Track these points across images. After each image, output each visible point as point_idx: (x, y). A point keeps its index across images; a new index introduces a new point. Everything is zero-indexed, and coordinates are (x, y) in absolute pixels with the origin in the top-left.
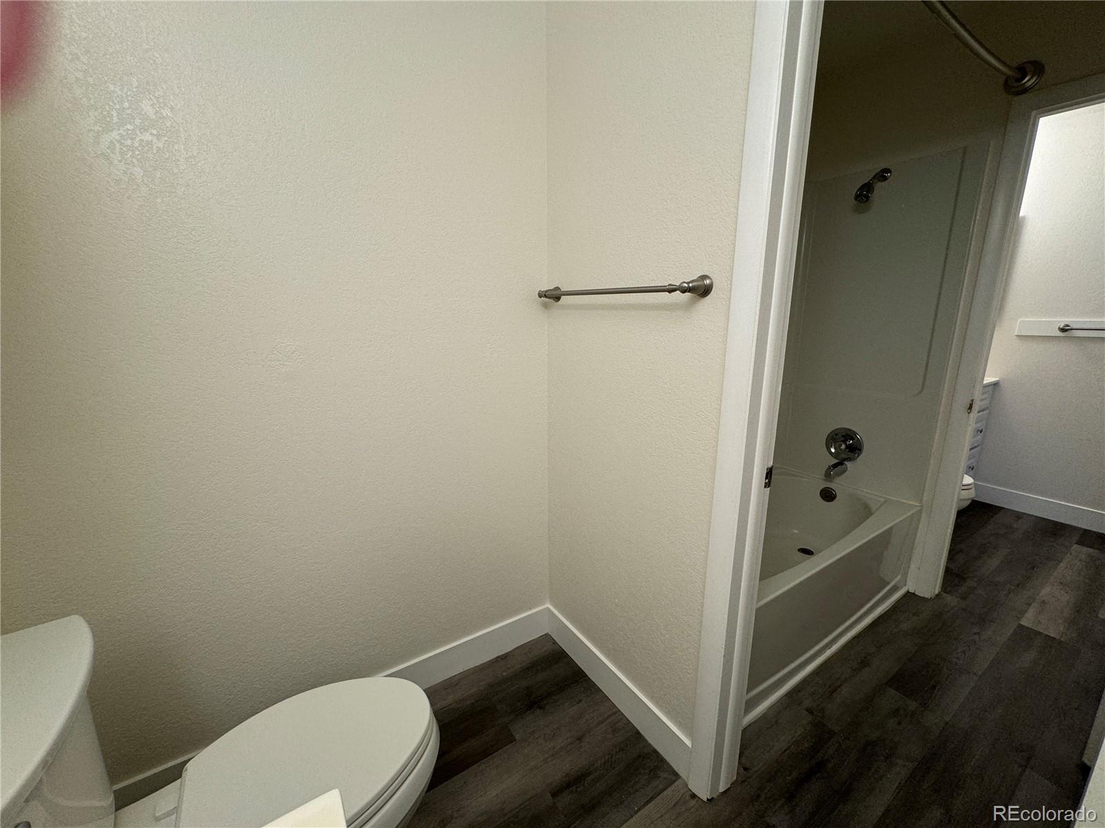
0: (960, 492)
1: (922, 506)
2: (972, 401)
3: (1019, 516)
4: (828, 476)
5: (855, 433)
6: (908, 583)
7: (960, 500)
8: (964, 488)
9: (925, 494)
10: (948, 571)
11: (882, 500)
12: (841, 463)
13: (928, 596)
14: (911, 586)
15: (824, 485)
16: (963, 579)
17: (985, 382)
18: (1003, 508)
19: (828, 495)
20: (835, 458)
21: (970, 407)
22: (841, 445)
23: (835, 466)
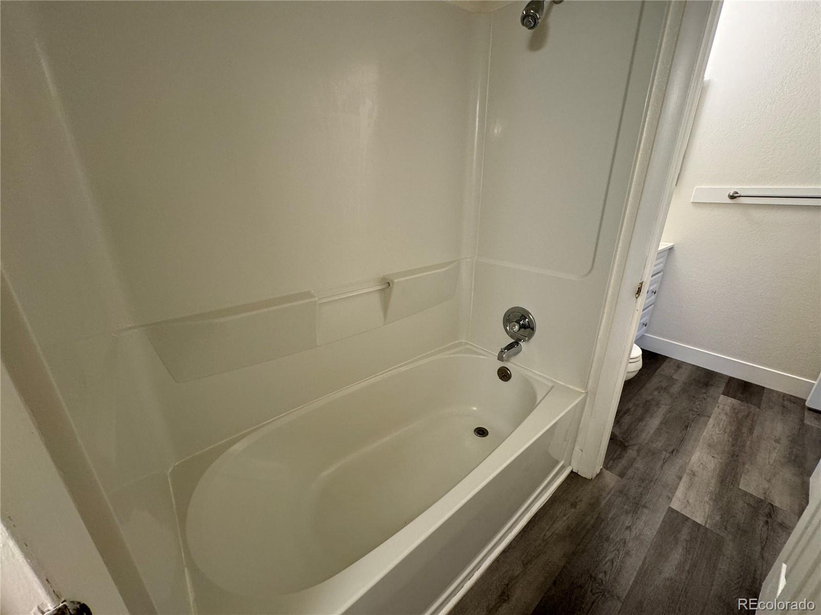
0: (627, 365)
1: (587, 393)
2: (641, 284)
3: (679, 365)
4: (500, 358)
5: (528, 313)
6: (572, 464)
7: (628, 372)
8: (631, 361)
9: (590, 381)
10: (613, 438)
11: (550, 384)
12: (516, 343)
13: (589, 476)
14: (575, 467)
15: (500, 364)
16: (625, 447)
17: (659, 249)
18: (668, 357)
19: (504, 374)
20: (512, 337)
21: (639, 291)
22: (515, 326)
23: (510, 347)
